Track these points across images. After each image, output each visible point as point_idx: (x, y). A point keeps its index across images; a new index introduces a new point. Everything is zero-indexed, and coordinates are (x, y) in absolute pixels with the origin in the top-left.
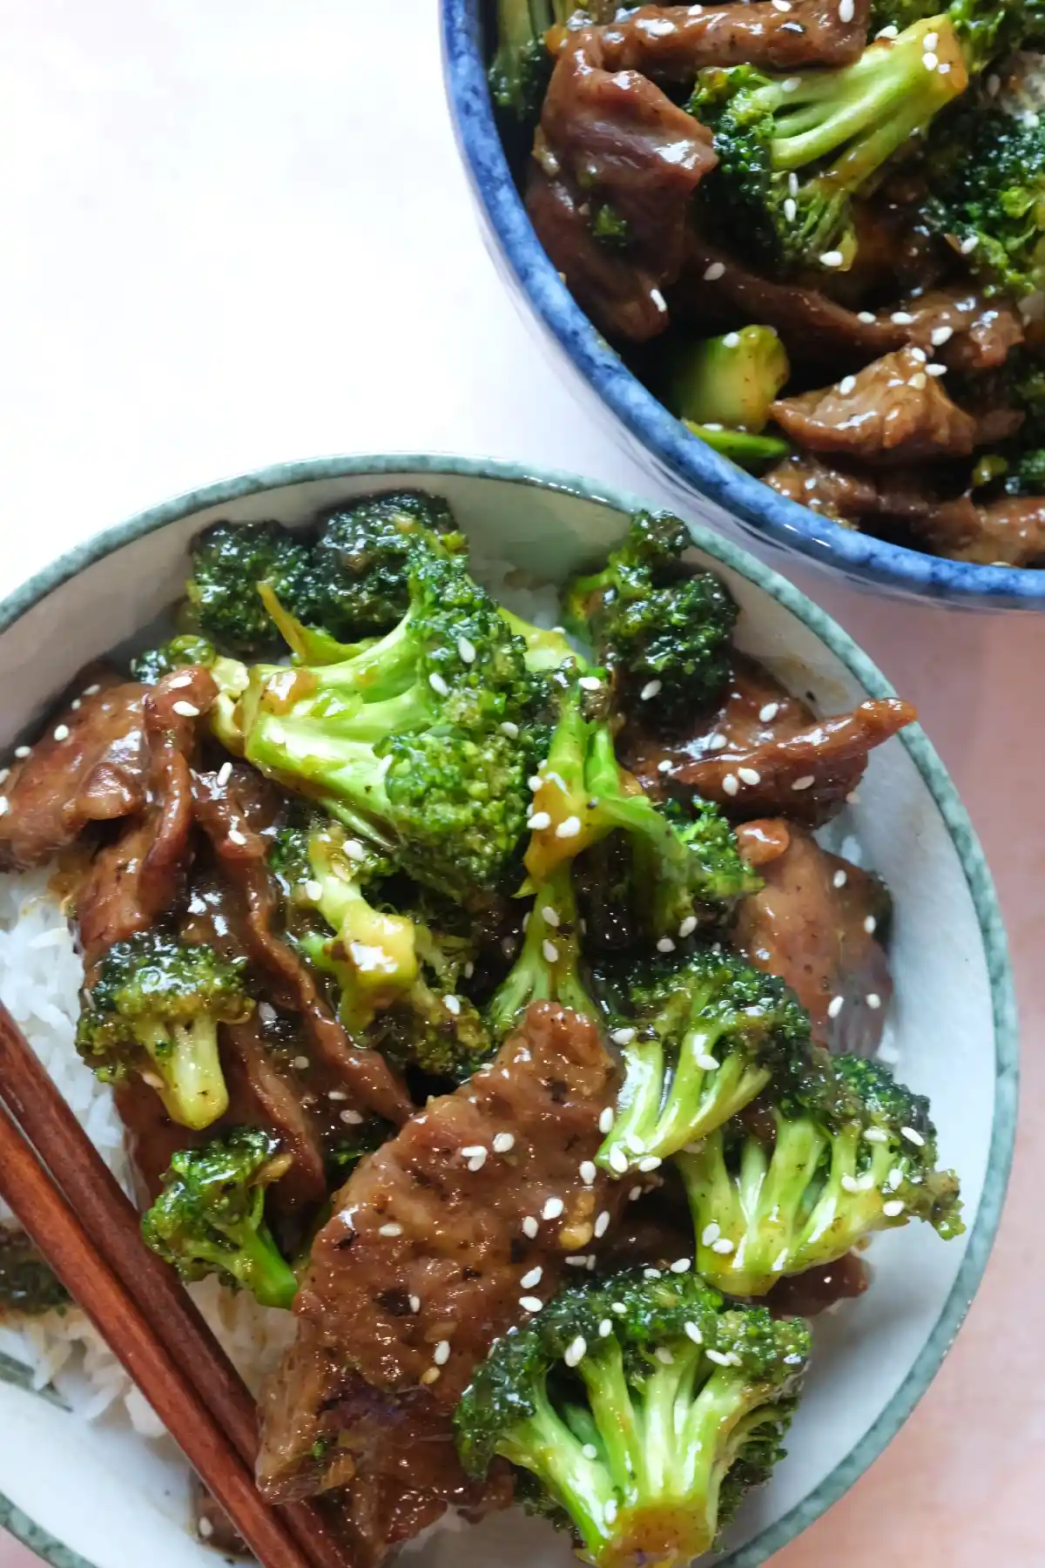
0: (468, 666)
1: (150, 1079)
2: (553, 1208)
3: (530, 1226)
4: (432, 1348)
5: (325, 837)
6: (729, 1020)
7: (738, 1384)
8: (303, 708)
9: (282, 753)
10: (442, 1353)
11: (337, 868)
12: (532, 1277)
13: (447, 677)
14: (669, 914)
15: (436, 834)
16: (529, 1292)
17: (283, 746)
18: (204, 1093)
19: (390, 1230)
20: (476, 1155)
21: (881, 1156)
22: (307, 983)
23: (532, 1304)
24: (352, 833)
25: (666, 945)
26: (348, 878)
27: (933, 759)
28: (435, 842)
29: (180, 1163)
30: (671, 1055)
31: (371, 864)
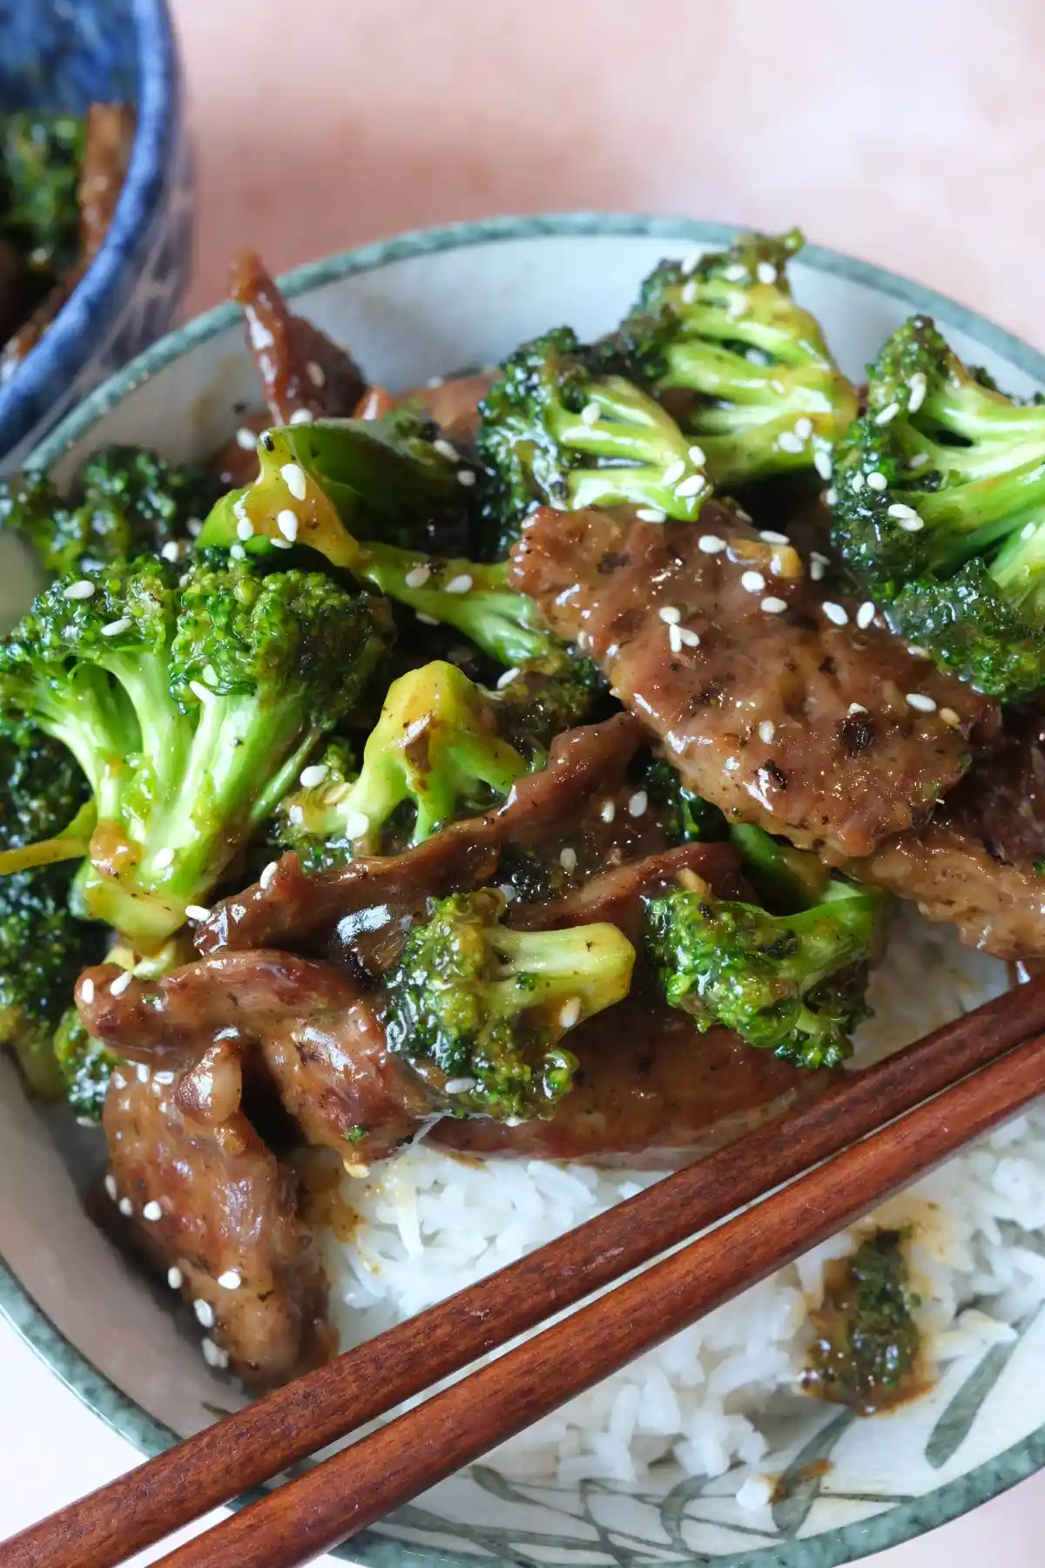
0: (99, 594)
1: (568, 1017)
2: (753, 582)
3: (773, 605)
4: (915, 713)
5: (296, 814)
6: (546, 395)
7: (947, 389)
8: (138, 831)
9: (184, 855)
10: (921, 702)
11: (332, 798)
12: (835, 613)
13: (109, 619)
14: (429, 462)
15: (284, 621)
16: (852, 615)
17: (177, 852)
18: (589, 945)
19: (767, 733)
20: (680, 638)
21: (712, 290)
22: (463, 826)
23: (866, 614)
24: (294, 786)
25: (466, 478)
26: (347, 785)
27: (311, 268)
28: (293, 626)
29: (678, 987)
30: (584, 460)
31: (332, 761)
